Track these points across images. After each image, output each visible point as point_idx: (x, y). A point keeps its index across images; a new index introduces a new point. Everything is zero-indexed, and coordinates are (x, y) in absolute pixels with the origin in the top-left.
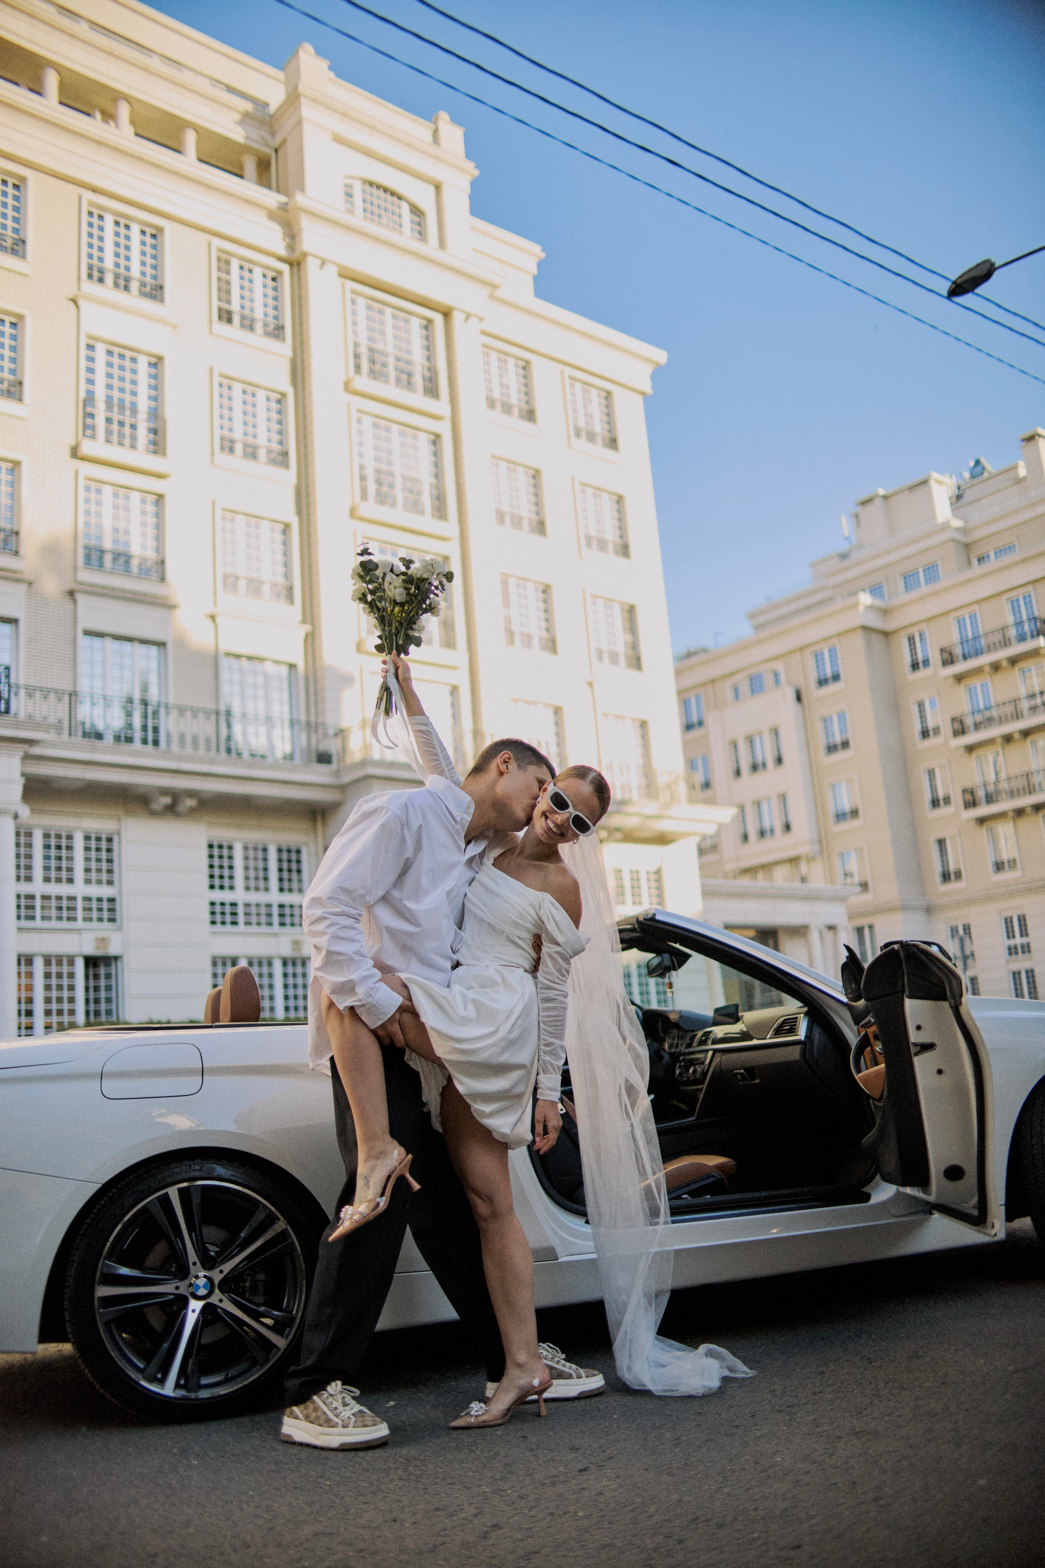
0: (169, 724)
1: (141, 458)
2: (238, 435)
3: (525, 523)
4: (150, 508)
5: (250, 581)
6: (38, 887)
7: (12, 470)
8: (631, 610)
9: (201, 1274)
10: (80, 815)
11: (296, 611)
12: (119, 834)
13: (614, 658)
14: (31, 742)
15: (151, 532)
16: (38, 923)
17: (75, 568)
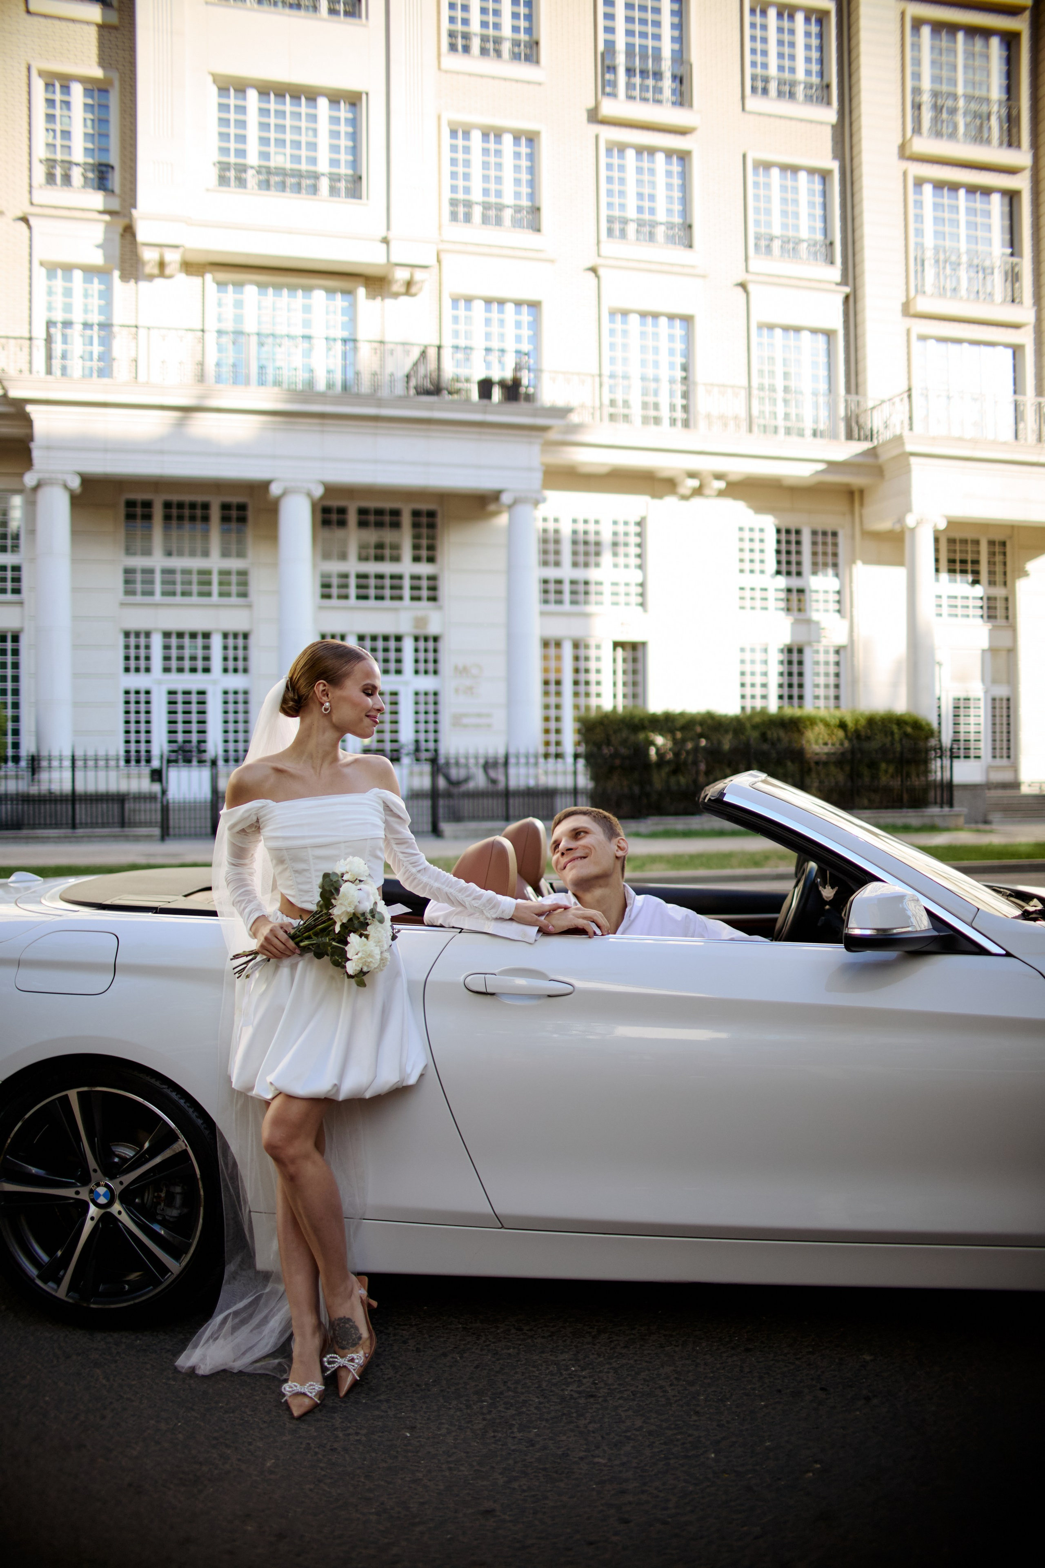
1: (666, 113)
2: (772, 71)
4: (676, 169)
5: (786, 241)
6: (566, 572)
7: (532, 142)
9: (103, 1182)
11: (836, 271)
12: (651, 517)
14: (549, 429)
15: (677, 195)
16: (567, 607)
17: (598, 241)
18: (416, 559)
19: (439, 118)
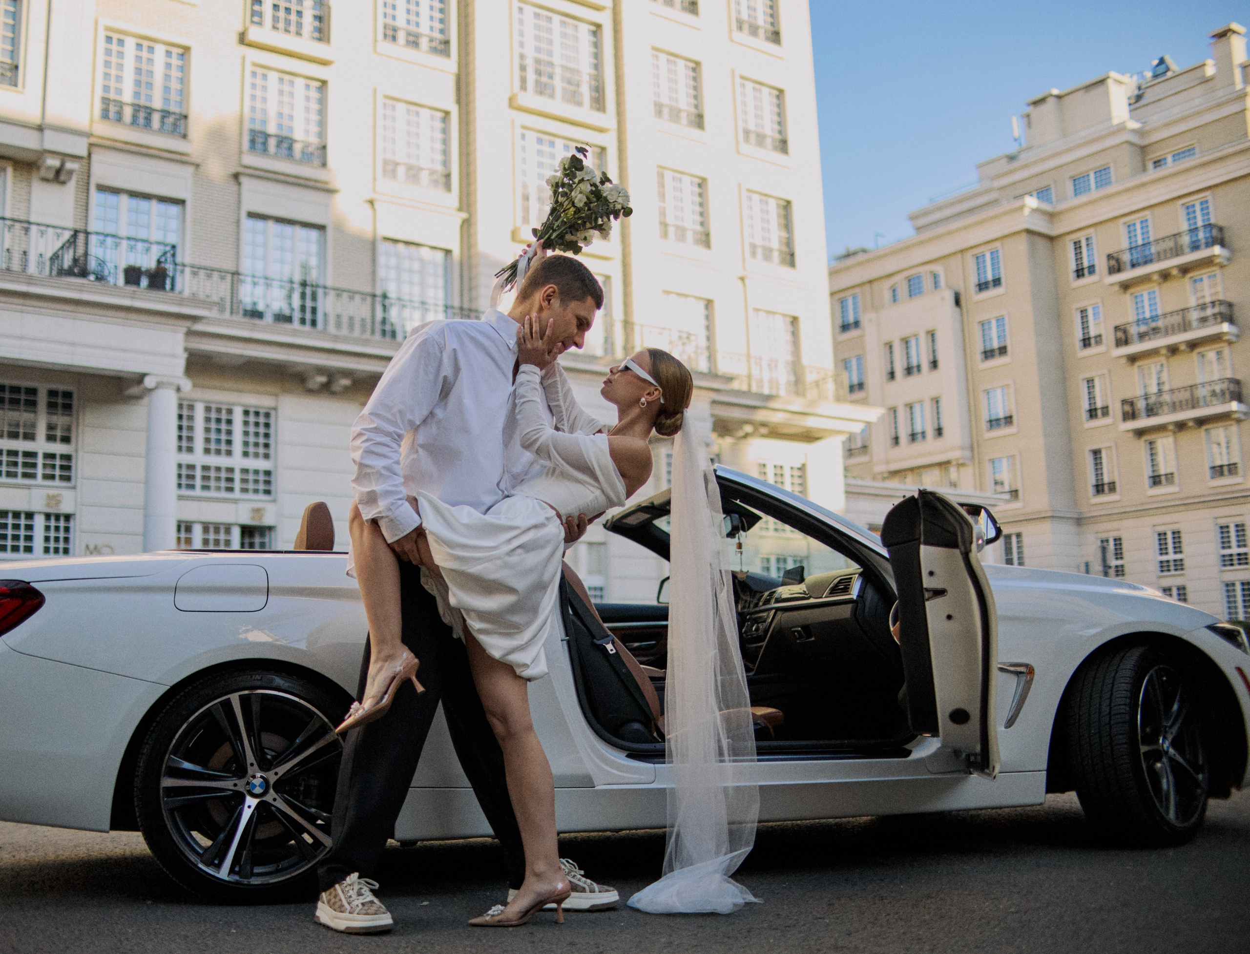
0: (327, 305)
1: (306, 45)
2: (401, 22)
3: (683, 115)
4: (314, 94)
5: (410, 168)
6: (198, 458)
7: (182, 55)
8: (787, 206)
9: (258, 775)
10: (240, 391)
11: (453, 198)
12: (275, 409)
13: (767, 253)
14: (194, 319)
15: (314, 117)
16: (198, 492)
17: (241, 153)
18: (51, 438)
19: (96, 22)
